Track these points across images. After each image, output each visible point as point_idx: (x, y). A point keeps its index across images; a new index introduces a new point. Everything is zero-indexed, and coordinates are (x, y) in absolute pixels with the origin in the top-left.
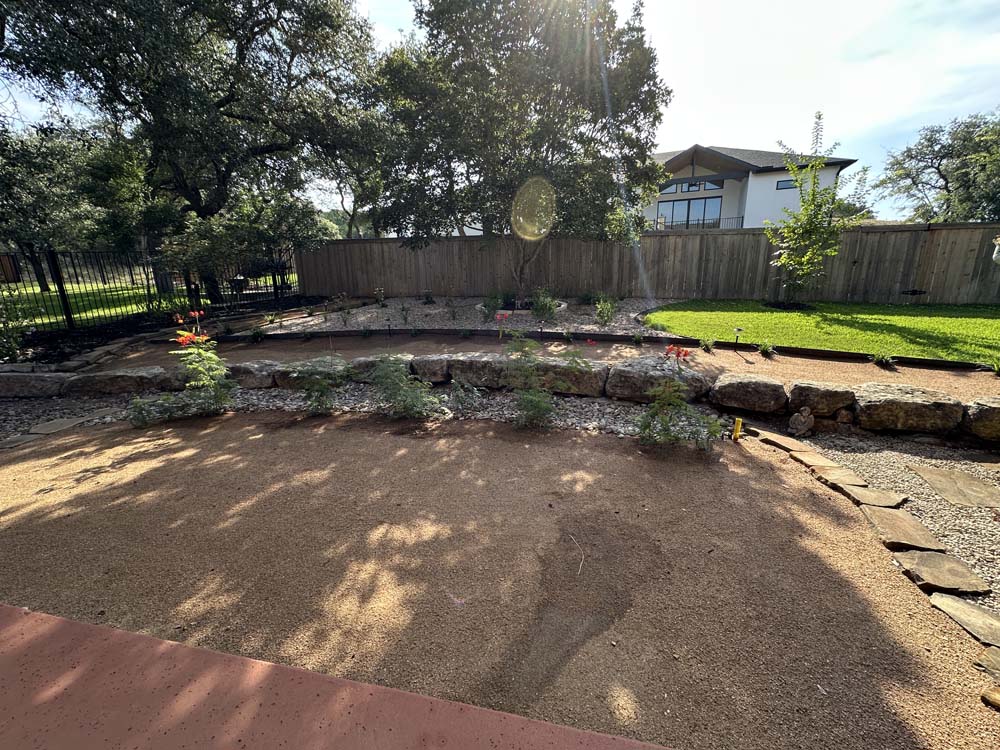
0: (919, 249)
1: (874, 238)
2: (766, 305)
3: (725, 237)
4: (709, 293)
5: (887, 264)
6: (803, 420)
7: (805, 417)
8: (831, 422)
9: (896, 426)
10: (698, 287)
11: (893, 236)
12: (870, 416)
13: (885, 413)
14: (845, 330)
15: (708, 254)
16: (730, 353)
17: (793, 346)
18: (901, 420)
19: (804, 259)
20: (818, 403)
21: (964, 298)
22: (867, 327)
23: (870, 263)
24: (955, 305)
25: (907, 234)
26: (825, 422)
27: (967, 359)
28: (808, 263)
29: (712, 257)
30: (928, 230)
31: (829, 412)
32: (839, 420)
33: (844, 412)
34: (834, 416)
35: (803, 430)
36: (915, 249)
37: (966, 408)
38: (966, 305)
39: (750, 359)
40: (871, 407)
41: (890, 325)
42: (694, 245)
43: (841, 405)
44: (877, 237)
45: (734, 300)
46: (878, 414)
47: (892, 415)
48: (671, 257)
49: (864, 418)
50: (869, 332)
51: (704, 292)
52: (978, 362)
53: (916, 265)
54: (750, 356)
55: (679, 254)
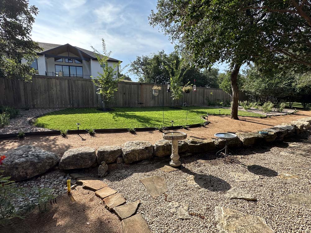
0: (139, 90)
1: (128, 86)
2: (97, 110)
3: (79, 81)
4: (76, 105)
5: (133, 94)
6: (103, 168)
7: (103, 167)
8: (115, 165)
9: (136, 160)
10: (70, 102)
11: (133, 86)
12: (127, 158)
13: (132, 155)
14: (122, 119)
15: (72, 88)
16: (76, 136)
17: (103, 128)
18: (137, 157)
19: (108, 92)
20: (108, 157)
21: (152, 105)
22: (129, 117)
23: (128, 94)
24: (150, 107)
25: (136, 85)
26: (113, 165)
27: (153, 126)
28: (109, 94)
29: (74, 89)
30: (140, 84)
31: (113, 160)
32: (117, 163)
33: (119, 159)
34: (115, 162)
35: (103, 173)
36: (138, 90)
37: (154, 147)
38: (152, 107)
39: (84, 138)
40: (128, 154)
41: (135, 115)
42: (65, 84)
43: (117, 156)
44: (129, 85)
45: (86, 108)
46: (130, 157)
47: (134, 156)
48: (55, 89)
49: (126, 160)
50: (129, 119)
51: (73, 104)
52: (155, 127)
53: (140, 95)
54: (85, 136)
55: (58, 87)
